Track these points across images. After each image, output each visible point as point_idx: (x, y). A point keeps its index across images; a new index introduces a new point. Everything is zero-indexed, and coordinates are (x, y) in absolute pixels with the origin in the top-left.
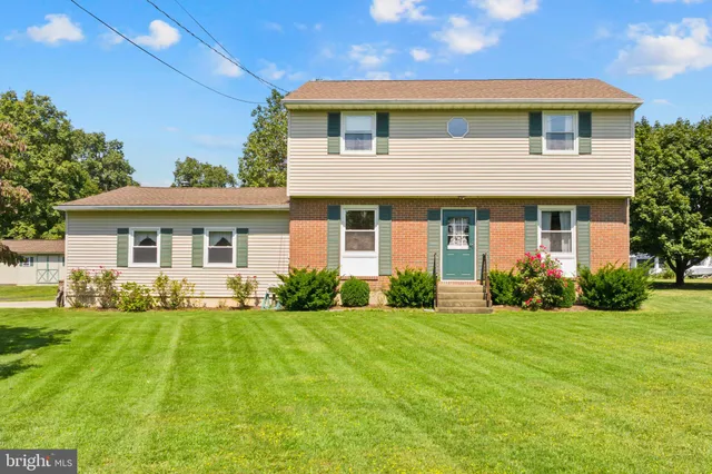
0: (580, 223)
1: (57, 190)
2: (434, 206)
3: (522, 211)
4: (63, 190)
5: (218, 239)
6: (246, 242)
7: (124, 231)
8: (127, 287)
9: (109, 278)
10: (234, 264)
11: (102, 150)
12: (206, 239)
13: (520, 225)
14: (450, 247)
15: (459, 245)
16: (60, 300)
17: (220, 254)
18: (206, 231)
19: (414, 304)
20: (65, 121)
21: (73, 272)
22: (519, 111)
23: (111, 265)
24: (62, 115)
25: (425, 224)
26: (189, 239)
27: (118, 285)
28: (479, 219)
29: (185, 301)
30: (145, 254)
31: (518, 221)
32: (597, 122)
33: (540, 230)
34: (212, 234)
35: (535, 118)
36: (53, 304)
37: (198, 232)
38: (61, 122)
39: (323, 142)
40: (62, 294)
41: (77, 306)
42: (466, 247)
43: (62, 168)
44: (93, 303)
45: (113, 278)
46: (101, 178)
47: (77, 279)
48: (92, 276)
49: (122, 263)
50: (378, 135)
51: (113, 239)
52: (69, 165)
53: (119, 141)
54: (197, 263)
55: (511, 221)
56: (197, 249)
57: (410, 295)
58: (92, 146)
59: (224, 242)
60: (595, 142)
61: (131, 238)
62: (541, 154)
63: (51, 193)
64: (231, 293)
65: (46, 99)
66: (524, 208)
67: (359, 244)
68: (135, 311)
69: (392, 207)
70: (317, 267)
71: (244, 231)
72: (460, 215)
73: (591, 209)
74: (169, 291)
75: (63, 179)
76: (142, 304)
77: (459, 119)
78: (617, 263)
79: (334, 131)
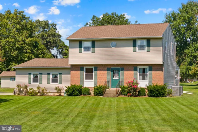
0: (150, 71)
1: (26, 50)
2: (109, 67)
3: (133, 68)
4: (29, 49)
5: (54, 76)
6: (61, 77)
7: (30, 74)
8: (30, 89)
9: (26, 87)
10: (58, 83)
11: (47, 29)
12: (51, 76)
13: (133, 72)
14: (114, 79)
15: (116, 78)
16: (14, 93)
17: (55, 81)
18: (51, 74)
19: (99, 95)
20: (30, 21)
21: (17, 85)
23: (27, 83)
24: (28, 18)
25: (106, 72)
26: (46, 76)
27: (28, 89)
28: (121, 70)
29: (46, 93)
30: (35, 80)
31: (132, 71)
32: (152, 42)
33: (138, 74)
34: (52, 74)
36: (13, 94)
37: (49, 74)
38: (28, 21)
39: (78, 50)
40: (15, 91)
41: (19, 94)
42: (118, 79)
43: (28, 41)
44: (23, 94)
45: (27, 87)
46: (46, 40)
47: (18, 87)
48: (22, 86)
49: (30, 83)
50: (92, 47)
51: (27, 76)
52: (31, 39)
53: (55, 23)
54: (49, 83)
55: (130, 71)
56: (49, 79)
57: (98, 92)
58: (43, 27)
59: (56, 77)
60: (151, 48)
61: (32, 76)
62: (136, 52)
63: (24, 51)
64: (56, 91)
65: (22, 12)
67: (89, 77)
68: (32, 96)
69: (98, 67)
70: (78, 84)
71: (60, 74)
72: (116, 69)
73: (153, 67)
74: (41, 90)
75: (29, 45)
76: (34, 94)
77: (114, 43)
78: (161, 83)
79: (80, 46)
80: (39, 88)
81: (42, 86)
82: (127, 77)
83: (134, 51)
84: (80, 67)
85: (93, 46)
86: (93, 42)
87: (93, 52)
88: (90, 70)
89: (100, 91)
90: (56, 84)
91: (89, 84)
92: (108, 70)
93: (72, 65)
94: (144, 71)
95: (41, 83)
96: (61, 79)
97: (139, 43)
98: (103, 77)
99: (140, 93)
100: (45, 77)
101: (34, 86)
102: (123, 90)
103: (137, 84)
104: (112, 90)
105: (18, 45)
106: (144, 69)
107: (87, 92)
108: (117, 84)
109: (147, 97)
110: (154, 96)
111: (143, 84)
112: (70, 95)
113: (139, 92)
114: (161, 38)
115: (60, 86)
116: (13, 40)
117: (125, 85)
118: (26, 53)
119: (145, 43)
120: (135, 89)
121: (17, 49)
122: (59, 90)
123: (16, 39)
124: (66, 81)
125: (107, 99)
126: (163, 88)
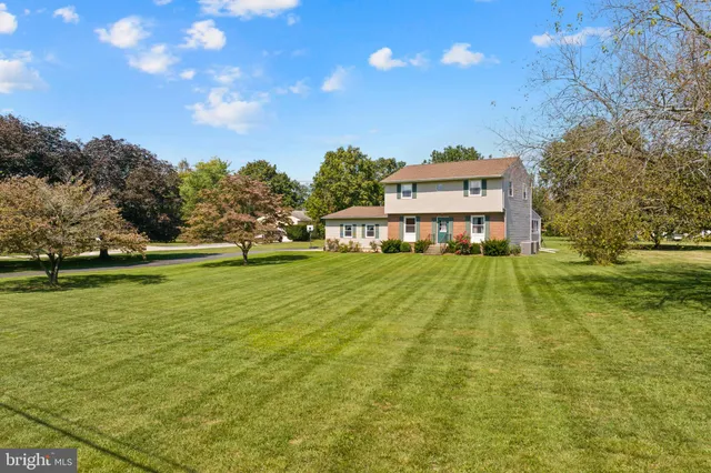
0: (487, 222)
2: (435, 217)
3: (464, 218)
5: (370, 228)
6: (378, 229)
7: (342, 225)
8: (341, 245)
9: (337, 242)
10: (374, 237)
12: (366, 228)
13: (464, 223)
14: (440, 231)
15: (444, 230)
17: (370, 234)
18: (366, 225)
19: (420, 252)
21: (328, 240)
22: (459, 181)
23: (338, 237)
25: (432, 223)
26: (361, 228)
28: (450, 221)
29: (360, 250)
30: (348, 234)
31: (463, 221)
32: (488, 184)
33: (472, 225)
34: (368, 226)
35: (466, 183)
37: (364, 225)
39: (395, 195)
43: (364, 185)
44: (334, 250)
47: (329, 242)
48: (333, 240)
49: (341, 236)
50: (413, 192)
51: (339, 228)
52: (368, 183)
54: (363, 236)
56: (363, 232)
57: (419, 248)
59: (372, 229)
60: (488, 191)
61: (344, 228)
62: (468, 196)
64: (371, 247)
66: (466, 217)
67: (410, 230)
68: (343, 252)
69: (421, 217)
70: (396, 238)
71: (377, 225)
72: (444, 220)
73: (491, 216)
74: (354, 246)
75: (365, 190)
76: (346, 250)
77: (440, 185)
78: (500, 238)
79: (399, 191)
80: (351, 243)
81: (355, 241)
82: (457, 228)
83: (466, 195)
84: (398, 217)
85: (414, 190)
86: (415, 185)
87: (414, 197)
88: (411, 221)
89: (421, 247)
90: (372, 239)
91: (410, 238)
92: (434, 220)
93: (389, 215)
94: (479, 221)
95: (355, 237)
96: (377, 232)
97: (472, 185)
98: (427, 228)
99: (473, 250)
100: (359, 229)
101: (345, 241)
102: (450, 246)
103: (469, 238)
104: (438, 246)
105: (351, 191)
106: (479, 219)
107: (406, 248)
108: (445, 238)
109: (482, 255)
110: (490, 255)
111: (477, 238)
112: (386, 251)
113: (471, 248)
114: (500, 178)
115: (377, 241)
116: (345, 184)
117: (454, 240)
118: (362, 199)
119: (479, 184)
120: (465, 245)
121: (352, 195)
122: (374, 246)
123: (349, 182)
124: (383, 234)
125: (430, 257)
126: (504, 243)
